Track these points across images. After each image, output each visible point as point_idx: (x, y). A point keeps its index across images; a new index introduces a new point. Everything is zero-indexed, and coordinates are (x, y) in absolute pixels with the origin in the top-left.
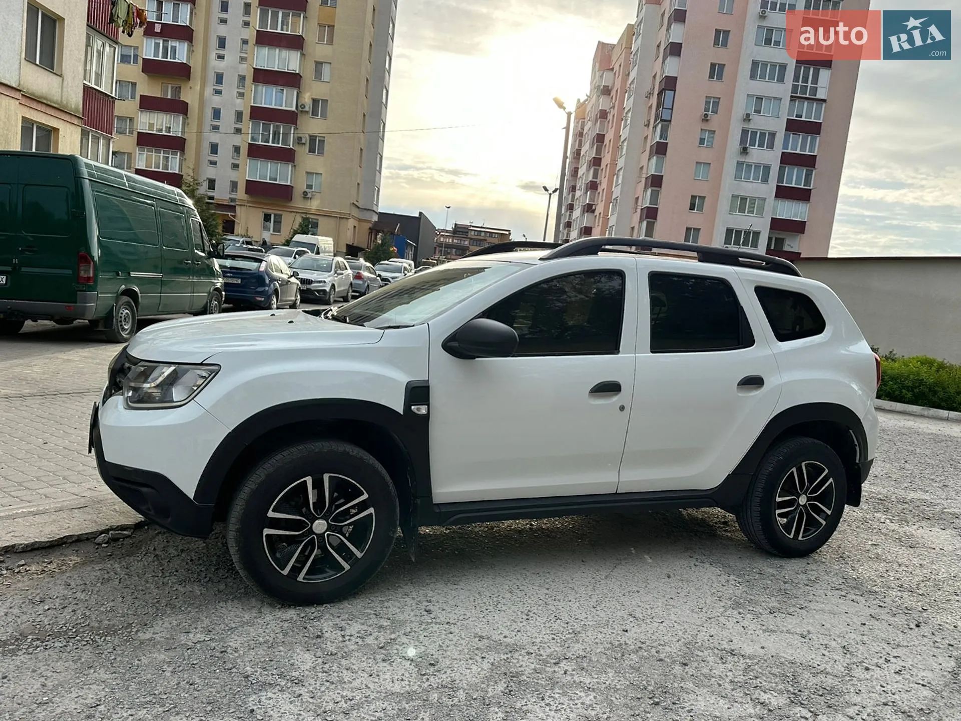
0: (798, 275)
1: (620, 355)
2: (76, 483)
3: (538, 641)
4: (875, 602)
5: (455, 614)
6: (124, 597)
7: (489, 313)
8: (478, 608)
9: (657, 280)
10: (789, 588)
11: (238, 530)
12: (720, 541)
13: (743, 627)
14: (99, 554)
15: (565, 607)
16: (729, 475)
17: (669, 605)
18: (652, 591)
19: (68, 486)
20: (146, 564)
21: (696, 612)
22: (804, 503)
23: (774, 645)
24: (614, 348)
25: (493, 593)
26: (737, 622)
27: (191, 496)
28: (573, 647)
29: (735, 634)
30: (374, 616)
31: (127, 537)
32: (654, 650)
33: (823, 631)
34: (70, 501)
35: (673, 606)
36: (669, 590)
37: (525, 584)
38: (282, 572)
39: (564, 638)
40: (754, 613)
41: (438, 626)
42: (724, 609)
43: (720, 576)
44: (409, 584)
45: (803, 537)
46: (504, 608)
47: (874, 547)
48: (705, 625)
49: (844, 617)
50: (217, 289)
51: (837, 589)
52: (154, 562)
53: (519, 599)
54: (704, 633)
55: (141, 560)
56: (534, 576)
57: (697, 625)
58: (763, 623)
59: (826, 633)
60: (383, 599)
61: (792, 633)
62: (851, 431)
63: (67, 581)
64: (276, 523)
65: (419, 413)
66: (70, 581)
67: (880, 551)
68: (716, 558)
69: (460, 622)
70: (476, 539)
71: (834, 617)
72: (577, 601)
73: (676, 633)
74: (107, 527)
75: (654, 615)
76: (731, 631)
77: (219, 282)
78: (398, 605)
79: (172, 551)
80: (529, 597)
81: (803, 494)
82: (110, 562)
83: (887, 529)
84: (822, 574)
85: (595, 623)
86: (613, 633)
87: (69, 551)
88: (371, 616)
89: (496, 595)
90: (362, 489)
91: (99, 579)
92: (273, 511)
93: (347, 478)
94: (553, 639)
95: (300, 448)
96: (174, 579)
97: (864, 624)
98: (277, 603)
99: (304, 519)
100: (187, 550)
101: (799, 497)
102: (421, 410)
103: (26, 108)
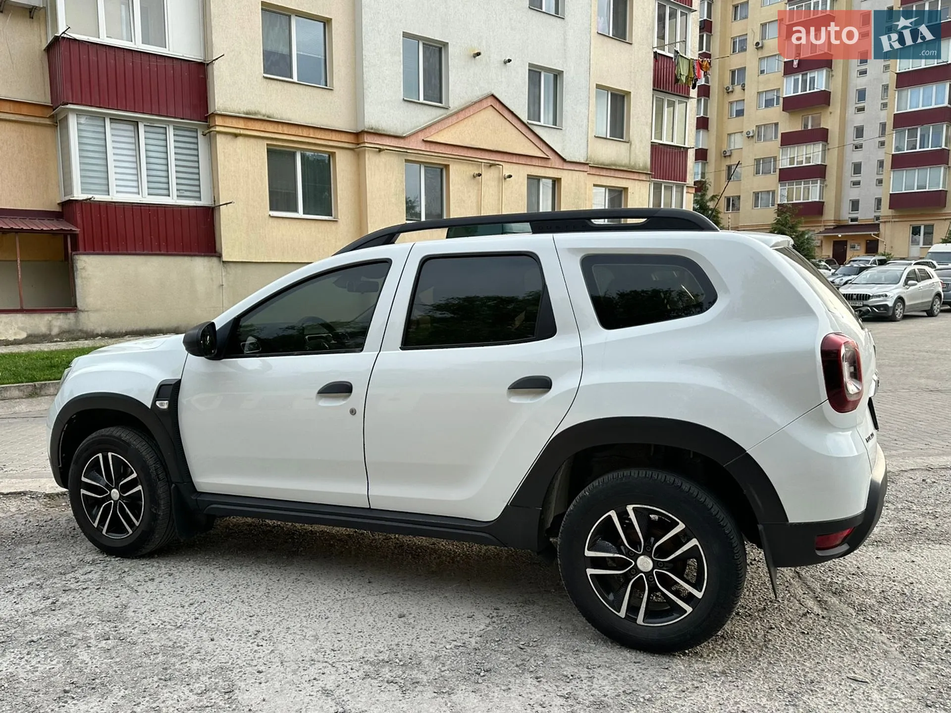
1: (362, 353)
22: (648, 570)
24: (358, 346)
38: (93, 524)
64: (87, 487)
65: (161, 407)
90: (132, 469)
92: (84, 476)
101: (635, 557)
102: (164, 405)
103: (596, 177)
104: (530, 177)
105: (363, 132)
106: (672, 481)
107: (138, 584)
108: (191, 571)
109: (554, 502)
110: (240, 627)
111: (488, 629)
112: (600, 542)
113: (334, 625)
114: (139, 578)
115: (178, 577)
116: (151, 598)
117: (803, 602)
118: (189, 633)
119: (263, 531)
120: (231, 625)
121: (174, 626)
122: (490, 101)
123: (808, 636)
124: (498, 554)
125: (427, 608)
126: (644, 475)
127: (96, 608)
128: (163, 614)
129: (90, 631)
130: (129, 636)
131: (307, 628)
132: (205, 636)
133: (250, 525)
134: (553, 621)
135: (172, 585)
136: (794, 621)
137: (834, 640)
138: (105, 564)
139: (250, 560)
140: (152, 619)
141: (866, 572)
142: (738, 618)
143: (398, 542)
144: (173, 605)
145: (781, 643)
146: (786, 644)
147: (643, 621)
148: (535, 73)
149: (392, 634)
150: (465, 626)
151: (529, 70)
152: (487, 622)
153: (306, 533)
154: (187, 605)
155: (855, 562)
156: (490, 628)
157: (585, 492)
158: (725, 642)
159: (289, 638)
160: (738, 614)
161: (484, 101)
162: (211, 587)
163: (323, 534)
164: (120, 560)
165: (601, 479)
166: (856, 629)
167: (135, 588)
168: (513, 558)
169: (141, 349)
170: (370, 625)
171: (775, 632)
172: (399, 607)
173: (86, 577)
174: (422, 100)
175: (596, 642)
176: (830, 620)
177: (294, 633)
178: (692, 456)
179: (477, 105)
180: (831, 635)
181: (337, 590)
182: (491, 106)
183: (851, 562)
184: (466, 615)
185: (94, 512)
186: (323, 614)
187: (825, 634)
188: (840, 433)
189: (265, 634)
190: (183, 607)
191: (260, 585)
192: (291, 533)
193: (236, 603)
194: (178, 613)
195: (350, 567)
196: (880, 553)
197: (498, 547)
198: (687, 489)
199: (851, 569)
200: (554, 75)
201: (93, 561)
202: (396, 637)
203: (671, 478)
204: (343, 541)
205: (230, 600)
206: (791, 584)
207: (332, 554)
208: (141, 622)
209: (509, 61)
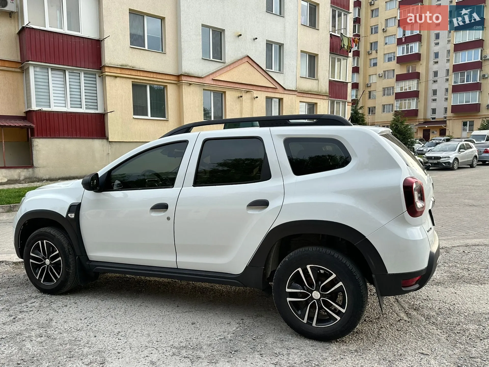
1: (173, 188)
22: (318, 298)
38: (36, 278)
81: (315, 290)
90: (56, 249)
92: (32, 253)
93: (51, 243)
101: (311, 292)
102: (72, 216)
103: (301, 97)
104: (267, 98)
105: (181, 75)
106: (329, 253)
107: (58, 308)
108: (86, 301)
109: (271, 264)
110: (110, 330)
111: (237, 330)
112: (293, 284)
113: (158, 329)
114: (59, 305)
115: (79, 305)
116: (65, 315)
117: (399, 314)
118: (84, 333)
119: (125, 281)
120: (105, 329)
121: (76, 329)
122: (247, 59)
123: (400, 331)
124: (245, 291)
125: (206, 319)
126: (315, 250)
127: (36, 320)
128: (71, 323)
129: (32, 333)
130: (53, 335)
131: (144, 330)
132: (92, 334)
133: (118, 277)
134: (271, 325)
135: (76, 309)
136: (394, 324)
137: (413, 333)
138: (42, 298)
139: (117, 296)
140: (65, 326)
141: (431, 299)
142: (365, 323)
143: (194, 286)
144: (76, 319)
145: (387, 335)
146: (389, 336)
147: (316, 325)
148: (269, 44)
149: (188, 333)
150: (226, 329)
151: (266, 43)
152: (237, 326)
153: (147, 281)
154: (83, 319)
155: (426, 294)
156: (238, 329)
157: (286, 259)
158: (358, 335)
159: (135, 335)
160: (365, 320)
161: (244, 59)
162: (96, 309)
163: (155, 281)
164: (50, 296)
165: (294, 252)
166: (425, 327)
167: (57, 310)
168: (252, 293)
169: (61, 187)
170: (177, 329)
171: (383, 330)
172: (192, 319)
173: (32, 305)
174: (211, 59)
175: (292, 336)
176: (412, 323)
177: (138, 333)
178: (340, 240)
179: (240, 61)
180: (412, 331)
181: (161, 311)
182: (247, 61)
183: (424, 294)
184: (227, 323)
185: (37, 271)
186: (153, 323)
187: (409, 330)
188: (414, 228)
189: (123, 333)
190: (81, 320)
191: (121, 308)
192: (139, 282)
193: (109, 318)
194: (78, 323)
195: (168, 299)
196: (439, 289)
197: (245, 288)
198: (337, 257)
199: (424, 297)
200: (279, 46)
201: (36, 296)
202: (190, 334)
203: (329, 251)
204: (165, 285)
205: (106, 316)
206: (393, 305)
207: (159, 292)
208: (59, 328)
209: (256, 38)
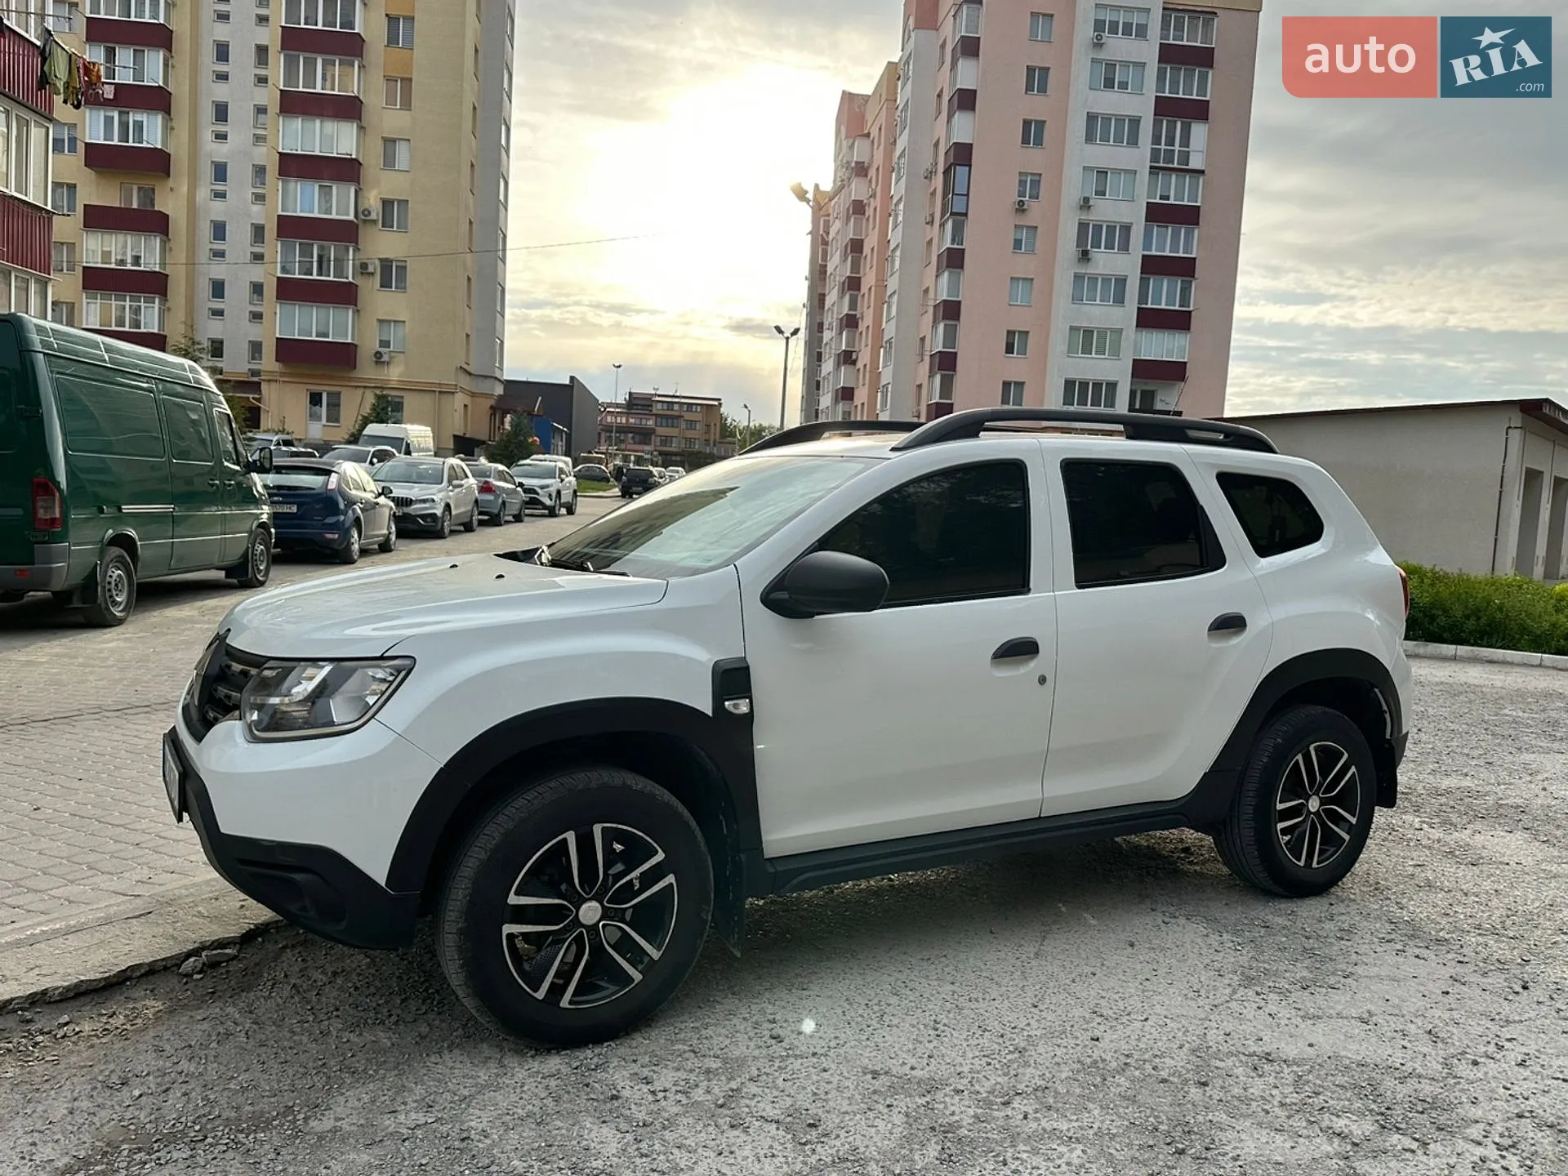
0: (1271, 450)
1: (1030, 596)
2: (112, 874)
3: (966, 1069)
4: (1450, 956)
5: (821, 1038)
6: (264, 1063)
7: (829, 541)
8: (853, 1024)
9: (1076, 472)
10: (1316, 946)
11: (460, 932)
12: (1187, 879)
13: (1270, 1015)
14: (192, 992)
15: (990, 1009)
16: (1205, 774)
17: (1147, 991)
18: (1114, 971)
19: (100, 879)
20: (280, 1001)
21: (1192, 999)
22: (1316, 809)
23: (1326, 1038)
24: (1019, 584)
25: (870, 998)
26: (1260, 1008)
27: (382, 882)
28: (1024, 1074)
29: (1262, 1028)
30: (693, 1055)
31: (232, 959)
32: (1148, 1066)
33: (1390, 1010)
34: (118, 905)
35: (1155, 991)
36: (1139, 967)
37: (915, 979)
38: (535, 995)
39: (1005, 1061)
40: (1278, 991)
41: (800, 1061)
42: (1231, 989)
43: (1207, 936)
44: (730, 996)
45: (1318, 863)
46: (895, 1021)
47: (1419, 869)
48: (1211, 1017)
49: (1413, 984)
50: (262, 525)
51: (1388, 941)
52: (292, 997)
53: (913, 1004)
54: (1215, 1031)
55: (270, 996)
56: (925, 964)
57: (1200, 1020)
58: (1299, 1006)
59: (1396, 1012)
60: (698, 1025)
61: (1346, 1018)
62: (1376, 690)
63: (156, 1043)
64: (520, 915)
65: (736, 712)
66: (161, 1044)
67: (1429, 874)
68: (1191, 908)
69: (832, 1051)
70: (810, 911)
71: (1399, 985)
72: (1004, 997)
73: (1173, 1034)
74: (197, 945)
75: (1129, 1008)
76: (1255, 1024)
77: (265, 513)
78: (724, 1031)
79: (316, 975)
80: (929, 1000)
81: (1314, 794)
82: (217, 1004)
83: (1429, 839)
84: (1357, 919)
85: (1044, 1031)
86: (1077, 1045)
87: (138, 993)
88: (686, 1055)
89: (876, 1001)
90: (655, 845)
91: (209, 1035)
92: (517, 893)
93: (630, 829)
94: (989, 1064)
95: (552, 784)
96: (336, 1024)
97: (1448, 993)
98: (527, 1047)
99: (566, 903)
100: (343, 971)
102: (739, 707)
